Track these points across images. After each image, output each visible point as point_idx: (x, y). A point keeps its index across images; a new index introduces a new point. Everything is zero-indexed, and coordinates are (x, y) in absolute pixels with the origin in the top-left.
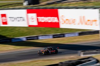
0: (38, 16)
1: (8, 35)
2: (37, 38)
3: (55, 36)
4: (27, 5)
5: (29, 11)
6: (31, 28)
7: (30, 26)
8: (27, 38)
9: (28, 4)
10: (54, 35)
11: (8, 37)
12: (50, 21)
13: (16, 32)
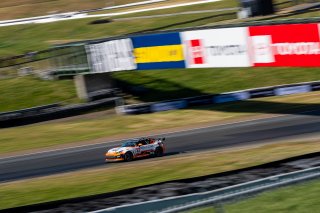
0: (275, 41)
1: (209, 88)
2: (272, 92)
3: (315, 87)
4: (250, 16)
5: (255, 31)
6: (259, 69)
7: (257, 65)
8: (251, 92)
9: (250, 13)
10: (313, 85)
11: (206, 92)
12: (301, 53)
13: (224, 80)
